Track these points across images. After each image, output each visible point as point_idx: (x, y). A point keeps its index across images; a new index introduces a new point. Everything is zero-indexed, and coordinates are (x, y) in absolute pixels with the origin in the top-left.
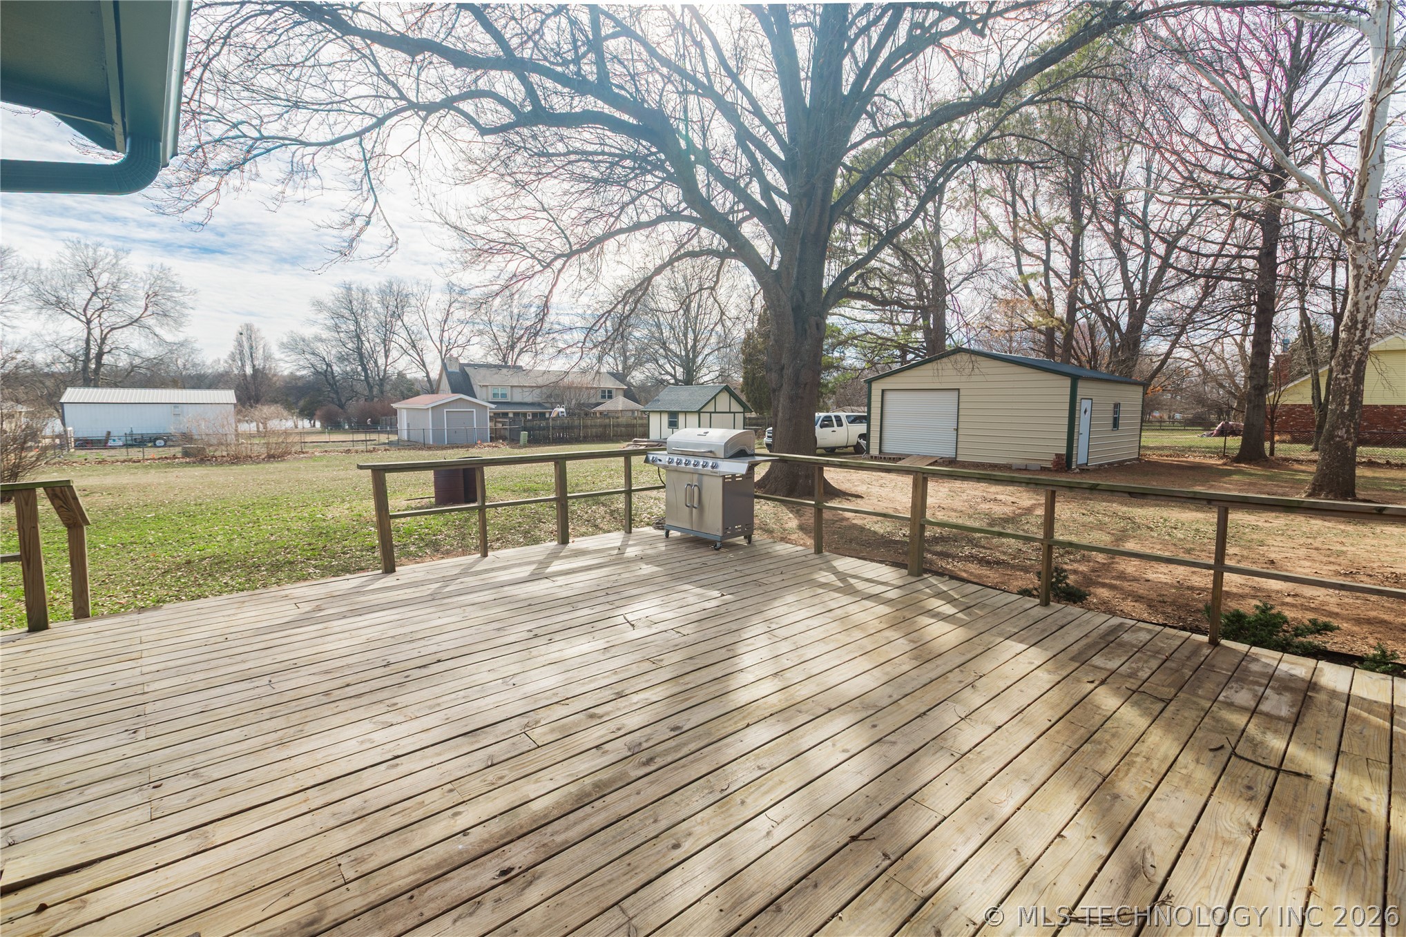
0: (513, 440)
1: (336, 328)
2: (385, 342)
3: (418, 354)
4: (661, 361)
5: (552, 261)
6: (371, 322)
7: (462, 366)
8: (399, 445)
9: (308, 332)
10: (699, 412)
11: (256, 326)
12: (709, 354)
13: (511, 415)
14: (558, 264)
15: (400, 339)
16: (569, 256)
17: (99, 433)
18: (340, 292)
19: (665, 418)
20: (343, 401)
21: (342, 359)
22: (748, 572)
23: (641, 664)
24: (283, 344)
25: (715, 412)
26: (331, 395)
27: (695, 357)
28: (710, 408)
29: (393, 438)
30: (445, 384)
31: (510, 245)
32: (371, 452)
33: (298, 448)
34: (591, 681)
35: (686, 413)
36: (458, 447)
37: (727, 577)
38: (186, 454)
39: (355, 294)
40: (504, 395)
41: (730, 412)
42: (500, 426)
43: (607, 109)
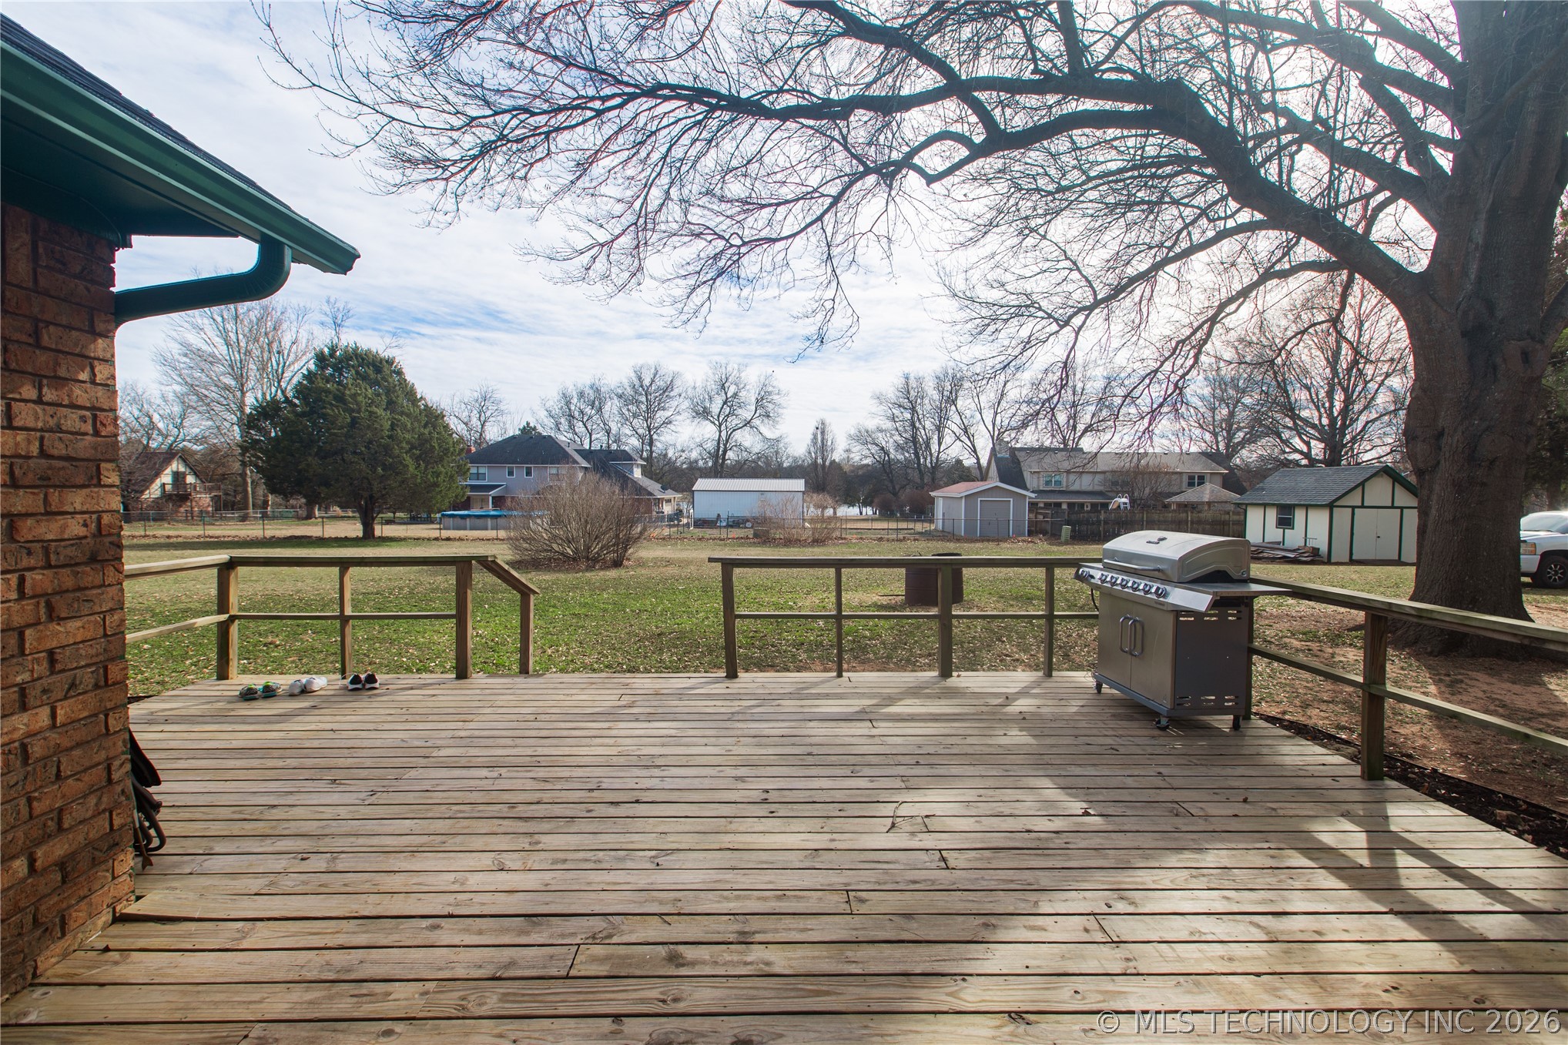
0: (1053, 536)
1: (893, 419)
2: (939, 429)
3: (969, 438)
4: (1286, 434)
5: (1071, 317)
6: (926, 407)
7: (1013, 450)
8: (928, 535)
9: (871, 424)
10: (1331, 506)
11: (827, 422)
12: (1373, 421)
13: (1064, 506)
14: (1077, 321)
15: (953, 425)
16: (1090, 309)
17: (712, 516)
18: (900, 382)
19: (1272, 515)
20: (897, 487)
21: (899, 447)
22: (1176, 782)
23: (828, 895)
24: (850, 436)
25: (1363, 506)
26: (886, 483)
27: (1344, 427)
28: (1355, 499)
29: (927, 526)
30: (993, 471)
31: (1027, 307)
32: (900, 540)
33: (837, 534)
34: (738, 898)
35: (1307, 507)
36: (988, 541)
37: (1130, 782)
38: (756, 536)
39: (913, 383)
40: (1058, 483)
41: (1393, 507)
42: (1041, 517)
43: (1108, 105)
